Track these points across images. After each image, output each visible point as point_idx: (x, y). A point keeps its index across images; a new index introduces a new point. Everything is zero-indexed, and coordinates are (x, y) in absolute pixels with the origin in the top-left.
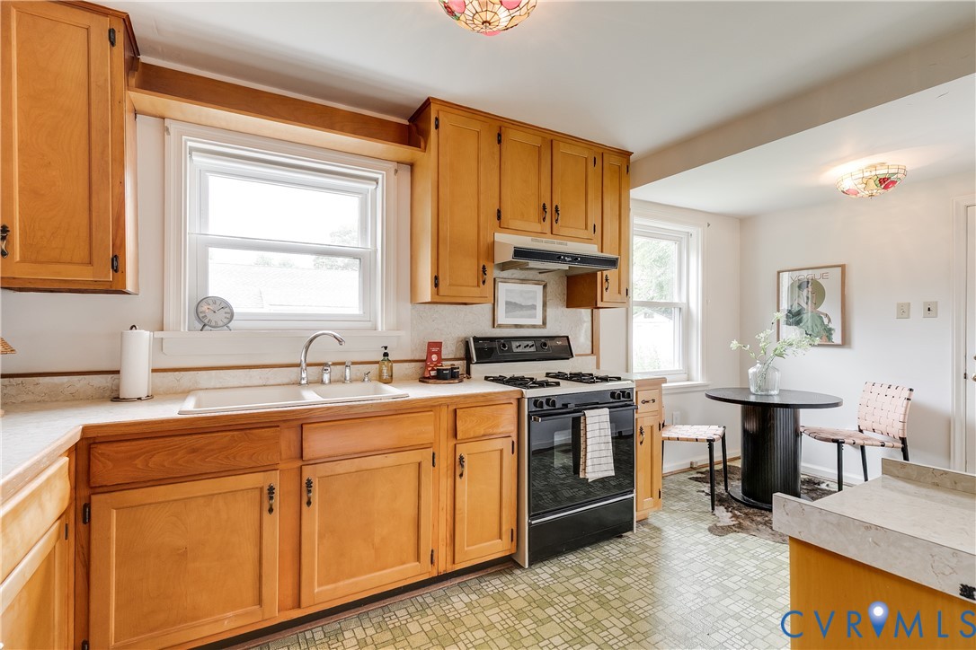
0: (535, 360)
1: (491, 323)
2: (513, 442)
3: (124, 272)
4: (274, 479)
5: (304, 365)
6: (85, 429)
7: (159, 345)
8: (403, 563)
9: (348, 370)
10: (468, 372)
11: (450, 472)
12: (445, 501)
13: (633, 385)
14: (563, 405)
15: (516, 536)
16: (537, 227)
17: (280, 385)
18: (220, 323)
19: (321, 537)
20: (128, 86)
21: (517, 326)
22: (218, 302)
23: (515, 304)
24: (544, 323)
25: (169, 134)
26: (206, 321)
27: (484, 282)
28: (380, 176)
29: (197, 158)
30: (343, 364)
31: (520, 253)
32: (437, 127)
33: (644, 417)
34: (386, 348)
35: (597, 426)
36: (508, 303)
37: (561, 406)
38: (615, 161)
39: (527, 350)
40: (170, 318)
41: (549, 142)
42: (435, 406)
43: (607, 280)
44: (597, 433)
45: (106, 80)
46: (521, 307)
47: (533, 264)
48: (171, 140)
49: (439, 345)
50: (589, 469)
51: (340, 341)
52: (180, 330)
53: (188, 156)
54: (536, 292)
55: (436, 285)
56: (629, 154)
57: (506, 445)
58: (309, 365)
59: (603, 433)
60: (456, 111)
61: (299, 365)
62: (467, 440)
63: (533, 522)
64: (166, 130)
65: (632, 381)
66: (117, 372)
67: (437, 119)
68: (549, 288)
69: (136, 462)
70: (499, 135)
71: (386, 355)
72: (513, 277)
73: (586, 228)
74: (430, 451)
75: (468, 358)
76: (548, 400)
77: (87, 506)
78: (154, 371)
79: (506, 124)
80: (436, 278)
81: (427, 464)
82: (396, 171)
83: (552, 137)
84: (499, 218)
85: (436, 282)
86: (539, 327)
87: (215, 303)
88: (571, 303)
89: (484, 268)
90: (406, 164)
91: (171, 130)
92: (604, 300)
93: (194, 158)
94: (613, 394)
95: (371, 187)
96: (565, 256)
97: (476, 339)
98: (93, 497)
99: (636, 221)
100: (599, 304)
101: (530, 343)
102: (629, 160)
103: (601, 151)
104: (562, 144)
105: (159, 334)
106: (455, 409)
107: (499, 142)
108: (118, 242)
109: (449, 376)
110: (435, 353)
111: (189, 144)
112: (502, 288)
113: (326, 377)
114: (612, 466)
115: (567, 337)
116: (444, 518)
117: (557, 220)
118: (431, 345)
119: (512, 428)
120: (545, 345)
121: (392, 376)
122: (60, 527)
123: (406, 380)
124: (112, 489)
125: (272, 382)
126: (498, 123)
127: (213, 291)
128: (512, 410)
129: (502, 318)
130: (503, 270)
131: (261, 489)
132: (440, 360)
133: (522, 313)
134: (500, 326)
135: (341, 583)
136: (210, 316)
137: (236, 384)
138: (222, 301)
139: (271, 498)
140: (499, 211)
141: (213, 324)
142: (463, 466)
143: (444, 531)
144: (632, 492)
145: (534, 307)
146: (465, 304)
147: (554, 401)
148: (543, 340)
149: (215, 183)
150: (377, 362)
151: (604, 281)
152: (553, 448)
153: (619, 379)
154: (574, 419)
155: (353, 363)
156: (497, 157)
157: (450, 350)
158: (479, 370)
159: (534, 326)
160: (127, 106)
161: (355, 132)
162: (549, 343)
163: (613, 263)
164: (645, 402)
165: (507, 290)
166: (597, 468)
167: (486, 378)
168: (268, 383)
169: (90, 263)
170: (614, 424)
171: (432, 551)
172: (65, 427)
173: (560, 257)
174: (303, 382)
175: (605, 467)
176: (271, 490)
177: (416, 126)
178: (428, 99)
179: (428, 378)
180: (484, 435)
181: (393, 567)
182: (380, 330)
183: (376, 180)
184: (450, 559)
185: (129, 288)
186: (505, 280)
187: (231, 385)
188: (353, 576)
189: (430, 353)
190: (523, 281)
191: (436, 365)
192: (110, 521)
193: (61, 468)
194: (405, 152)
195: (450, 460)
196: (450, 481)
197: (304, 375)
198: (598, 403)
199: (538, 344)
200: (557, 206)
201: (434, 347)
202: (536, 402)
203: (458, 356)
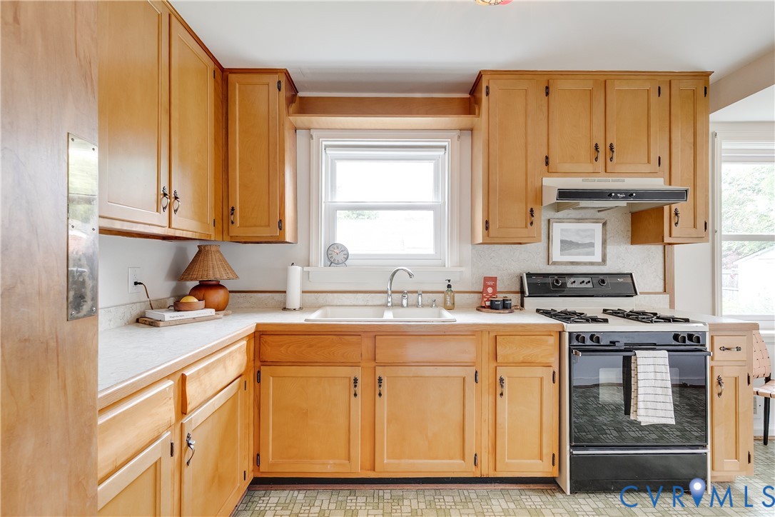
0: (593, 296)
1: (546, 260)
2: (554, 372)
3: (284, 230)
4: (357, 372)
5: (390, 292)
6: (258, 325)
7: (306, 276)
8: (451, 459)
9: (420, 298)
10: (522, 305)
11: (492, 390)
12: (487, 414)
13: (706, 329)
14: (611, 342)
15: (557, 460)
16: (590, 168)
17: (375, 306)
18: (340, 262)
19: (389, 422)
20: (289, 114)
21: (572, 263)
22: (340, 247)
23: (571, 243)
24: (604, 260)
25: (313, 139)
26: (332, 260)
27: (532, 223)
28: (446, 144)
29: (330, 152)
30: (416, 292)
31: (564, 194)
32: (487, 94)
33: (721, 365)
34: (449, 281)
35: (651, 368)
36: (562, 242)
37: (609, 343)
38: (688, 85)
39: (583, 286)
40: (313, 258)
41: (602, 82)
42: (476, 331)
43: (676, 214)
44: (652, 376)
45: (276, 113)
46: (577, 245)
47: (584, 203)
48: (314, 142)
49: (495, 279)
50: (641, 412)
51: (410, 275)
52: (317, 266)
53: (323, 151)
54: (594, 230)
55: (487, 228)
56: (706, 75)
57: (547, 374)
58: (393, 292)
59: (659, 376)
60: (505, 76)
61: (386, 292)
62: (507, 364)
63: (574, 452)
64: (311, 136)
65: (704, 324)
66: (285, 292)
67: (487, 88)
68: (609, 226)
69: (282, 349)
70: (547, 88)
71: (449, 286)
72: (569, 217)
73: (649, 162)
74: (473, 370)
75: (522, 292)
76: (592, 337)
77: (259, 372)
78: (303, 292)
79: (554, 77)
80: (487, 222)
81: (470, 379)
82: (459, 137)
83: (605, 78)
84: (547, 163)
85: (487, 225)
86: (598, 264)
87: (338, 248)
88: (636, 238)
89: (532, 210)
90: (467, 130)
91: (314, 137)
92: (673, 235)
93: (327, 152)
94: (676, 337)
95: (440, 153)
96: (616, 193)
97: (529, 275)
98: (262, 367)
99: (724, 145)
100: (667, 240)
101: (586, 280)
102: (707, 81)
103: (668, 79)
104: (617, 82)
105: (306, 269)
106: (496, 335)
107: (547, 94)
108: (282, 212)
109: (500, 307)
110: (490, 286)
111: (324, 143)
112: (557, 229)
113: (405, 302)
114: (672, 414)
115: (631, 274)
116: (486, 429)
117: (611, 159)
118: (486, 279)
119: (554, 361)
120: (603, 281)
121: (454, 304)
122: (240, 382)
123: (465, 308)
124: (270, 364)
125: (370, 303)
126: (546, 78)
127: (338, 241)
128: (553, 340)
129: (557, 255)
130: (558, 211)
131: (350, 378)
132: (495, 292)
133: (578, 251)
134: (554, 263)
135: (403, 461)
136: (335, 256)
137: (349, 303)
138: (343, 246)
139: (355, 386)
140: (547, 158)
141: (336, 262)
142: (502, 386)
143: (486, 441)
144: (704, 447)
145: (592, 245)
146: (520, 244)
147: (598, 338)
148: (601, 277)
149: (340, 166)
150: (443, 292)
151: (673, 215)
152: (597, 385)
153: (687, 321)
154: (625, 358)
155: (424, 292)
156: (545, 109)
157: (506, 286)
158: (532, 303)
159: (592, 264)
160: (287, 126)
161: (427, 113)
162: (608, 280)
163: (682, 195)
164: (724, 349)
165: (562, 230)
166: (651, 412)
167: (538, 311)
168: (368, 304)
169: (269, 226)
170: (676, 370)
171: (476, 455)
172: (245, 324)
173: (610, 195)
174: (389, 304)
175: (661, 413)
176: (356, 380)
177: (474, 96)
178: (480, 72)
179: (484, 307)
180: (523, 362)
181: (443, 459)
182: (447, 266)
183: (445, 147)
184: (491, 465)
185: (288, 239)
186: (560, 221)
187: (346, 304)
188: (412, 458)
189: (486, 286)
190: (579, 220)
191: (491, 297)
192: (269, 383)
193: (241, 347)
194: (464, 120)
195: (492, 380)
196: (491, 398)
197: (390, 300)
198: (655, 345)
199: (595, 281)
200: (611, 144)
201: (490, 281)
202: (579, 337)
203: (513, 290)
